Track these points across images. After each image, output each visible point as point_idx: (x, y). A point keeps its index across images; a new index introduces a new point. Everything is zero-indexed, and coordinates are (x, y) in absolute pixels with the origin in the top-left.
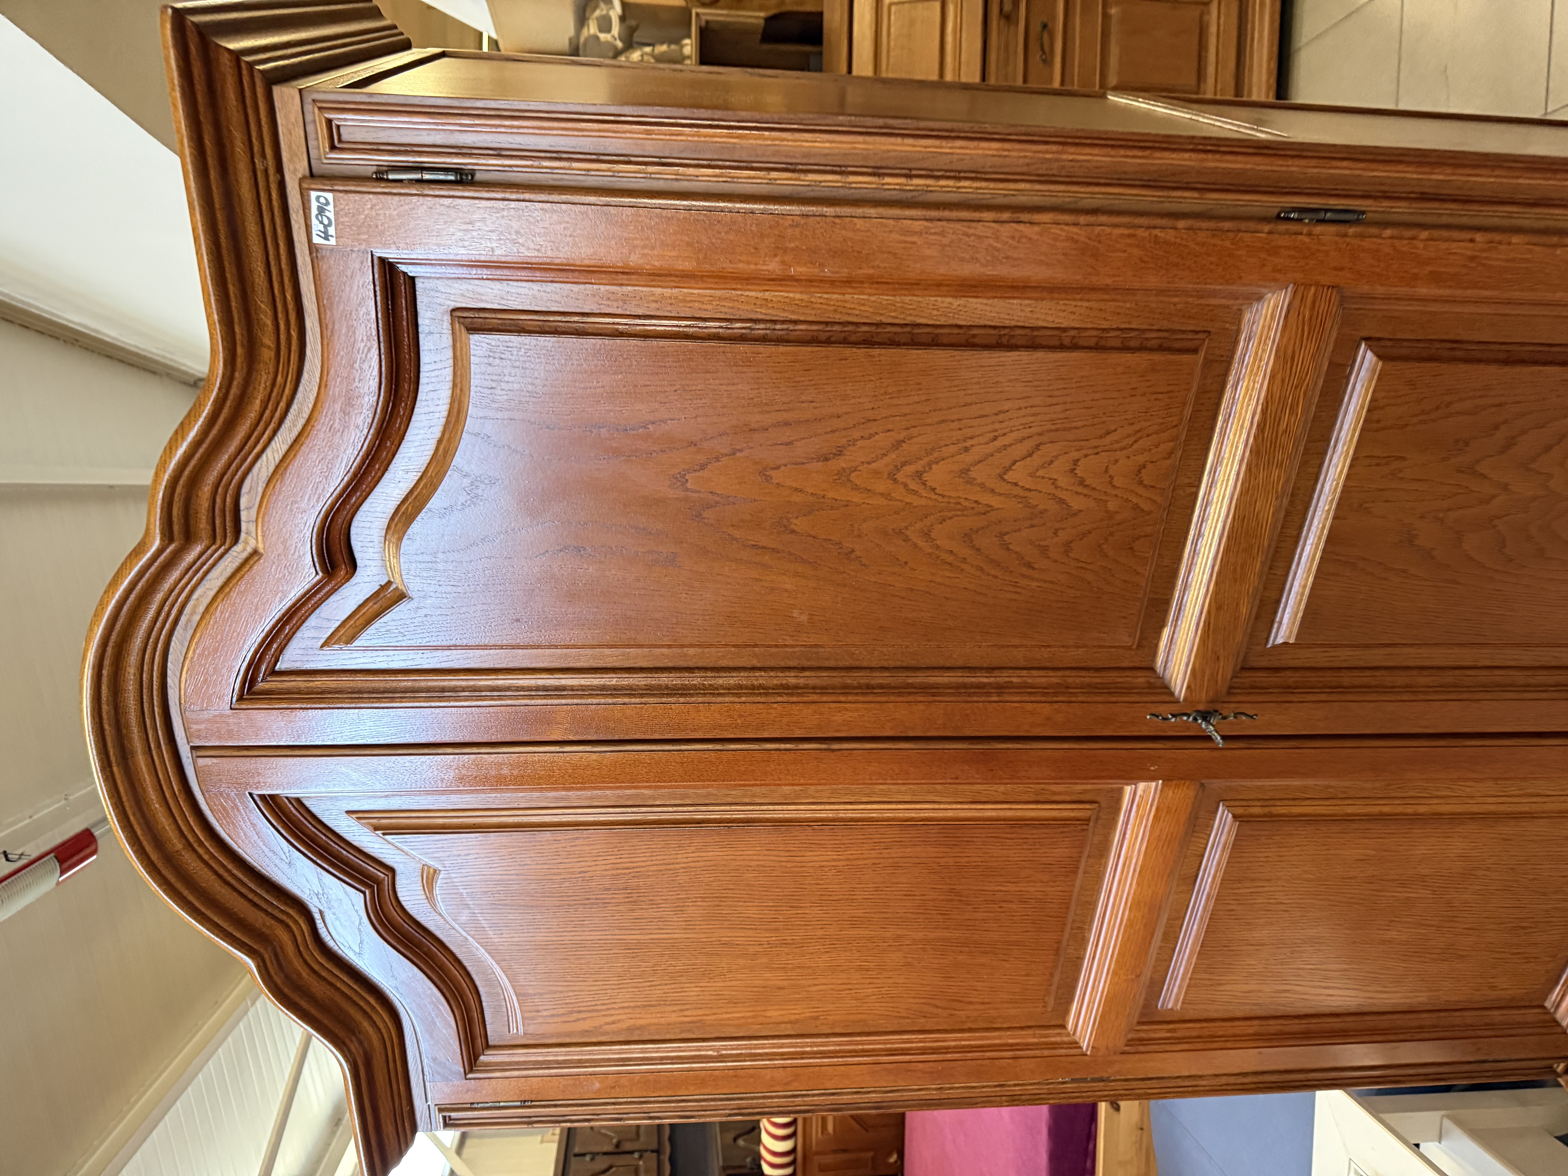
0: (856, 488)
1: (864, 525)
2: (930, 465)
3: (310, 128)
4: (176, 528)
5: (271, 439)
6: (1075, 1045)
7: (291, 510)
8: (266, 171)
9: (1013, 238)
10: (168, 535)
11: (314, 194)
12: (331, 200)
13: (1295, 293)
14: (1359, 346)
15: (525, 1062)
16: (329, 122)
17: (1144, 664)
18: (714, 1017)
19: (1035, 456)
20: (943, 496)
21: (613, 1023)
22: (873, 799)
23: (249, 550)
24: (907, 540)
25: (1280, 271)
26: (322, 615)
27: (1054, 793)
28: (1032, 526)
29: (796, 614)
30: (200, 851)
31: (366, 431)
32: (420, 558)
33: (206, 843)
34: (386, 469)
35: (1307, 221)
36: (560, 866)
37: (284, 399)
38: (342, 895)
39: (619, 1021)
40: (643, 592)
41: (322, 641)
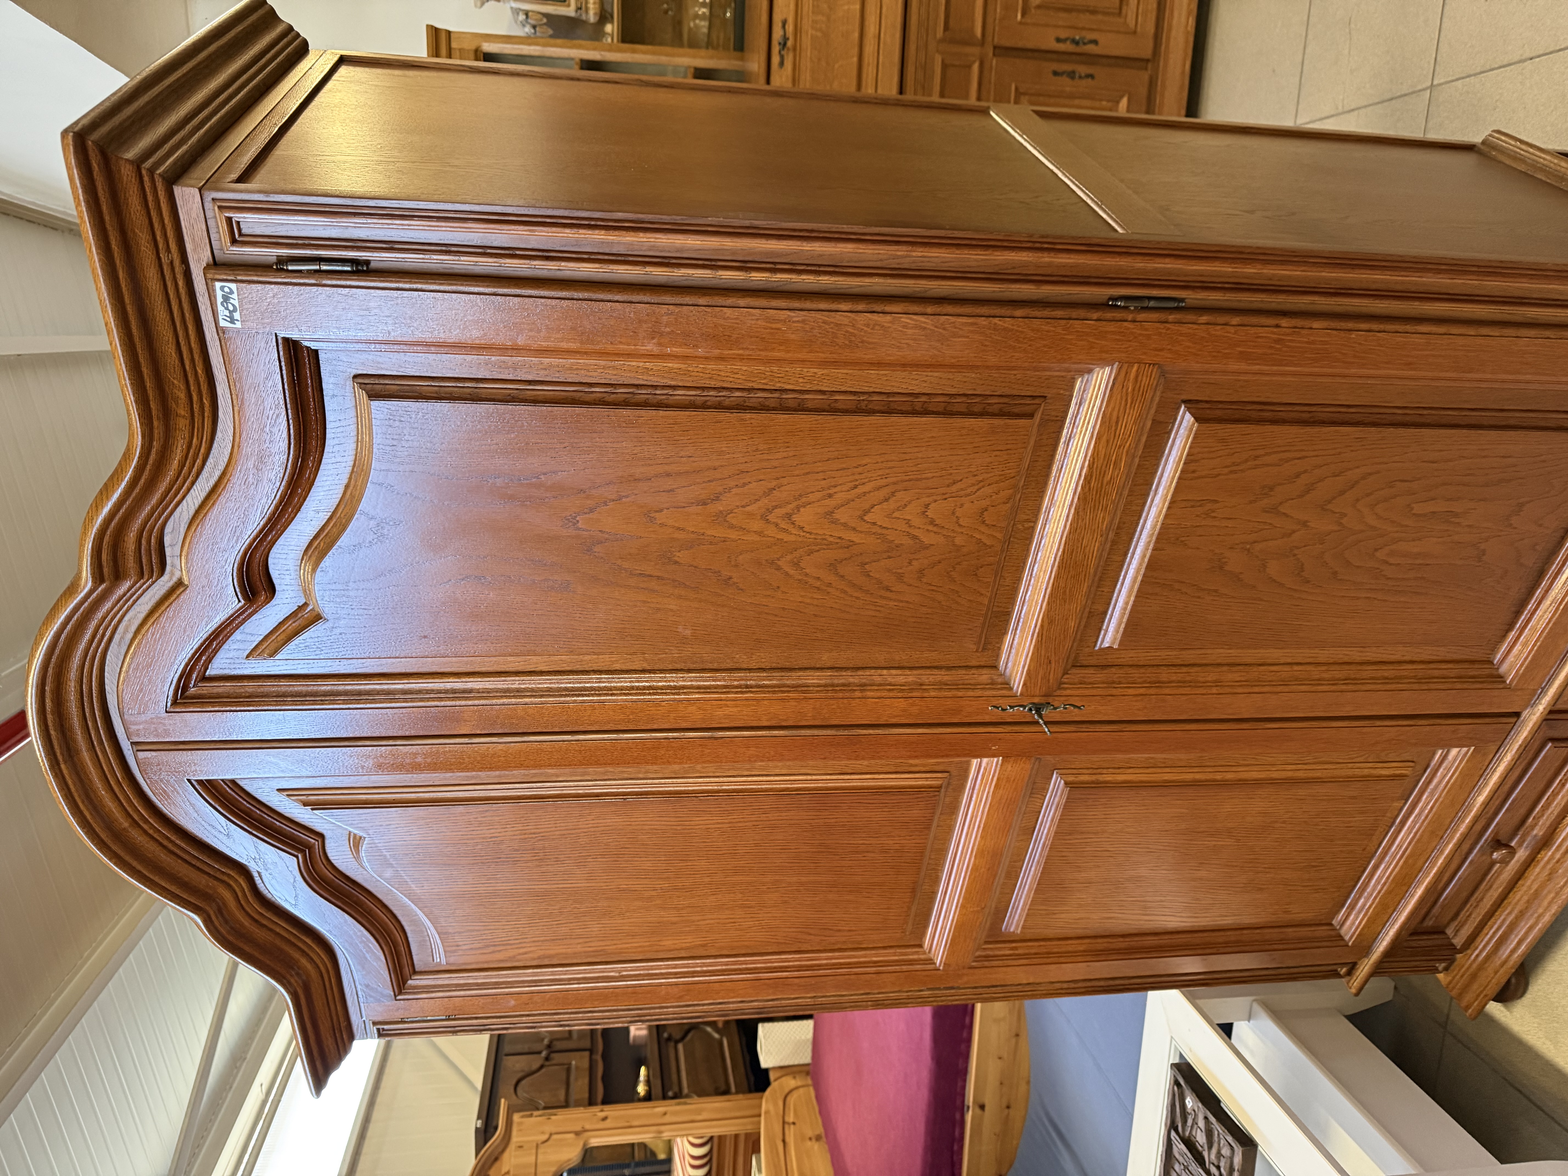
0: (732, 527)
1: (741, 557)
2: (798, 508)
3: (211, 223)
4: (106, 570)
5: (189, 490)
6: (931, 961)
7: (212, 550)
8: (172, 263)
9: (868, 325)
10: (98, 576)
11: (218, 285)
12: (235, 290)
13: (1120, 370)
14: (1179, 408)
15: (448, 985)
16: (229, 220)
17: (989, 663)
18: (614, 947)
19: (891, 501)
20: (811, 533)
21: (526, 953)
22: (753, 773)
23: (175, 579)
24: (779, 568)
25: (1106, 352)
26: (246, 631)
27: (912, 765)
28: (890, 557)
29: (680, 629)
30: (145, 827)
31: (278, 484)
32: (333, 587)
33: (150, 820)
34: (299, 510)
35: (1132, 308)
36: (474, 833)
37: (201, 457)
38: (277, 860)
39: (530, 952)
40: (540, 612)
41: (247, 652)
